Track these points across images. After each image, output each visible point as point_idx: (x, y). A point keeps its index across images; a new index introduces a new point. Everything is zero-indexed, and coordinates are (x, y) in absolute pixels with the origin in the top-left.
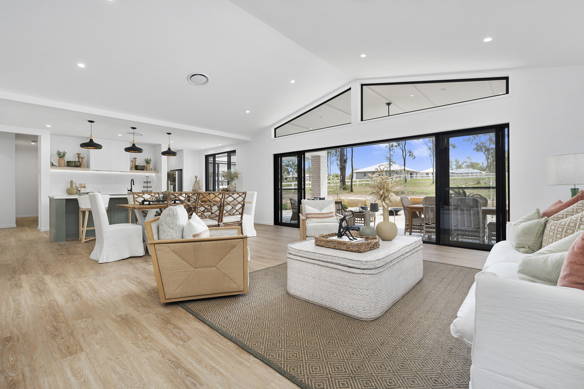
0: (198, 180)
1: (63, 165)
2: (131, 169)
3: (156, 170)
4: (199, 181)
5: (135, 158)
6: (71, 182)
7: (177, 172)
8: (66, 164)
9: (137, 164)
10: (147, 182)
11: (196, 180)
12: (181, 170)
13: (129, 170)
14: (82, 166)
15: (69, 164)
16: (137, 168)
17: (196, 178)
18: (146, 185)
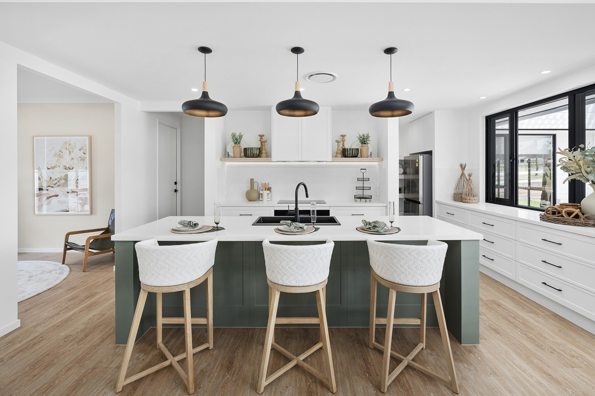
0: (466, 172)
1: (238, 155)
2: (335, 156)
3: (380, 155)
4: (470, 175)
5: (343, 136)
6: (252, 180)
7: (421, 157)
8: (243, 154)
9: (347, 146)
10: (363, 180)
11: (463, 174)
12: (430, 153)
13: (330, 158)
14: (263, 155)
15: (248, 153)
16: (345, 153)
17: (463, 167)
18: (360, 184)
